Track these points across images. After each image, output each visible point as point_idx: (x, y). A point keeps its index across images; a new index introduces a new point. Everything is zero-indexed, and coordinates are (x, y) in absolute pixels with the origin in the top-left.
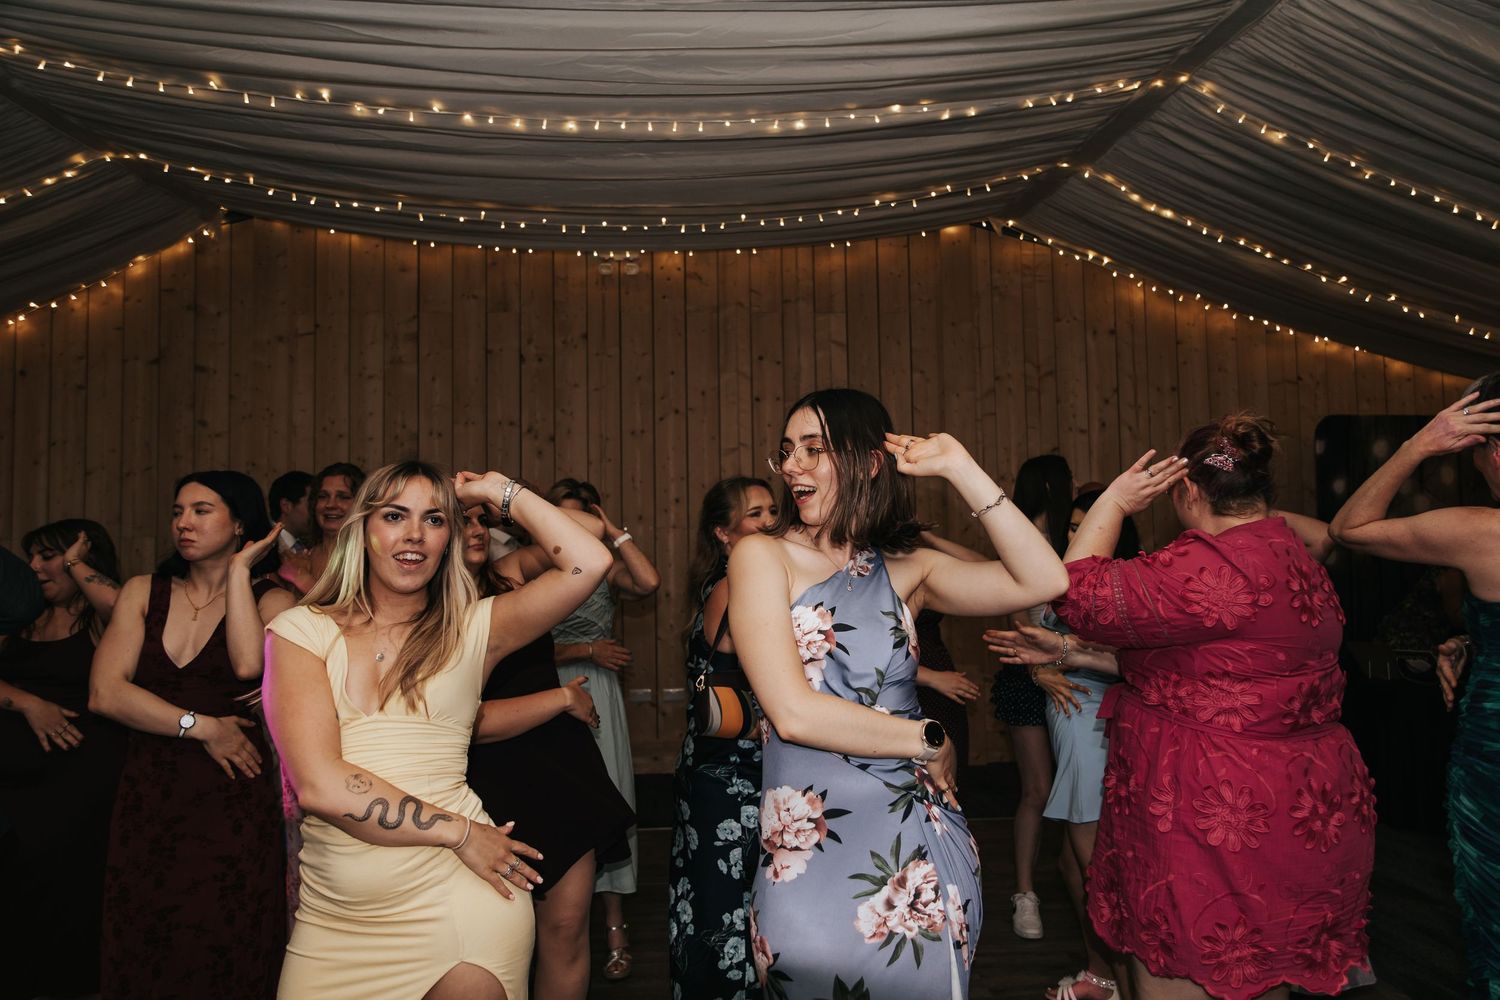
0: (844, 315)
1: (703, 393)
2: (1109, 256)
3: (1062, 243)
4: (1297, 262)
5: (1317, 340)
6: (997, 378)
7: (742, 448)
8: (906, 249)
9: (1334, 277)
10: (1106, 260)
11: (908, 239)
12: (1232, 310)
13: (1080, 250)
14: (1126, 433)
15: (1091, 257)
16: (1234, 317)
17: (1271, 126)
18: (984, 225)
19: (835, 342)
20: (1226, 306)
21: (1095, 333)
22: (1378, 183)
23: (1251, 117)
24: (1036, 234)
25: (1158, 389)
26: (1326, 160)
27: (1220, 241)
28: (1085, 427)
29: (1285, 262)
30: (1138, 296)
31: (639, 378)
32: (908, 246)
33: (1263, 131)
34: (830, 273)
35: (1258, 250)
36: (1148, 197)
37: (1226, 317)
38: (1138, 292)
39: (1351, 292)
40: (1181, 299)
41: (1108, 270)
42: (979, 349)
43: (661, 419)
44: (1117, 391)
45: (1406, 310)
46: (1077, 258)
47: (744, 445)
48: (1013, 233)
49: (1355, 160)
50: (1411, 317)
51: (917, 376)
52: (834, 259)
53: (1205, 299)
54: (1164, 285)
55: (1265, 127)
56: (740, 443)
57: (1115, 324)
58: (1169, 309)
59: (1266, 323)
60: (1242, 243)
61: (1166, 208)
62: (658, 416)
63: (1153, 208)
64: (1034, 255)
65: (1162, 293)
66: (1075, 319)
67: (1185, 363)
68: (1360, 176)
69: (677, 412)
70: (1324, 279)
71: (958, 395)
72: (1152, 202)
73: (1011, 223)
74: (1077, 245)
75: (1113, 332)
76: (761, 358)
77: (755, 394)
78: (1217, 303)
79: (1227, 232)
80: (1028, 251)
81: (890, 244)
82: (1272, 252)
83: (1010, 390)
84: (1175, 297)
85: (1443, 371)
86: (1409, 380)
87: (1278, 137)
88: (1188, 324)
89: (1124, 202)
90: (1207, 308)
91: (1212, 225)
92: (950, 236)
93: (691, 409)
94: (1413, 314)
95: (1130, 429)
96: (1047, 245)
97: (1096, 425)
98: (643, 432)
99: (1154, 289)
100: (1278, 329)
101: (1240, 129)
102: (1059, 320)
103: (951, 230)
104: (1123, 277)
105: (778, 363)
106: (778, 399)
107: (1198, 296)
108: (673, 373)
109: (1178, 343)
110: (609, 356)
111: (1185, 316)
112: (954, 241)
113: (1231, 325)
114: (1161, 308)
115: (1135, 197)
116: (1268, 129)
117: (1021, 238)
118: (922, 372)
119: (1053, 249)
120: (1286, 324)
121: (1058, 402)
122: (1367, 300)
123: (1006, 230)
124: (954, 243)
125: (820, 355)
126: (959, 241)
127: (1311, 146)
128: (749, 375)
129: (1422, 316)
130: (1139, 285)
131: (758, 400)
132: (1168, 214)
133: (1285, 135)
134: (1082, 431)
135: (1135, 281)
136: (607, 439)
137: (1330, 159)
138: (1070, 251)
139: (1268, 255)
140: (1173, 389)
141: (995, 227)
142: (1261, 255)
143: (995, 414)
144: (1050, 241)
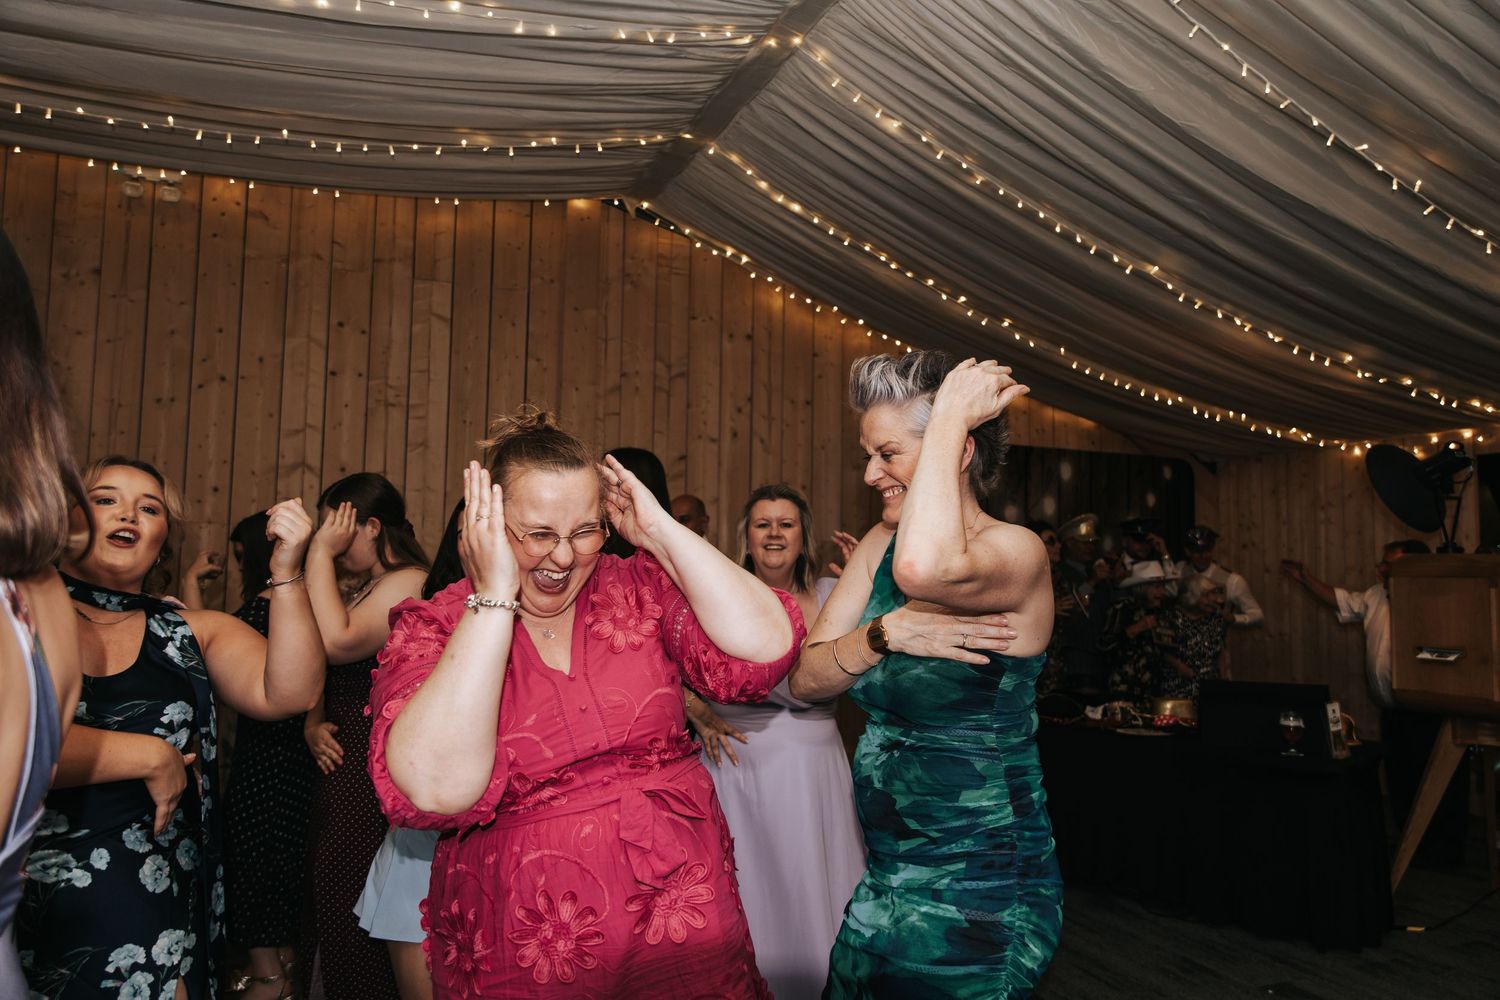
0: (450, 285)
1: (261, 360)
2: (749, 256)
3: (700, 235)
4: (920, 276)
6: (623, 375)
7: (308, 430)
8: (529, 219)
9: (954, 296)
10: (745, 259)
11: (532, 206)
12: (867, 326)
13: (719, 245)
14: (757, 444)
15: (729, 253)
16: (869, 334)
17: (889, 112)
18: (616, 203)
19: (440, 317)
20: (861, 322)
21: (731, 336)
22: (987, 190)
23: (868, 98)
24: (675, 222)
25: (793, 402)
26: (939, 157)
27: (846, 243)
28: (716, 436)
29: (909, 275)
30: (778, 303)
31: (173, 332)
32: (531, 216)
33: (878, 115)
34: (435, 235)
35: (883, 259)
36: (777, 187)
37: (862, 334)
38: (777, 299)
39: (970, 314)
40: (818, 310)
41: (746, 270)
42: (606, 341)
43: (201, 386)
44: (750, 399)
45: (1017, 337)
46: (715, 252)
47: (311, 427)
48: (648, 216)
49: (967, 162)
50: (1023, 345)
51: (532, 363)
52: (441, 219)
53: (842, 313)
54: (803, 293)
55: (880, 111)
56: (306, 425)
57: (753, 329)
58: (808, 320)
59: (898, 343)
60: (867, 248)
61: (794, 200)
62: (195, 383)
63: (780, 199)
64: (672, 245)
65: (800, 301)
66: (711, 318)
67: (820, 377)
68: (971, 181)
69: (223, 379)
70: (944, 297)
71: (577, 389)
72: (780, 191)
73: (645, 205)
74: (717, 240)
75: (749, 337)
76: (341, 324)
77: (330, 367)
78: (853, 319)
79: (854, 235)
80: (665, 240)
81: (510, 211)
82: (898, 262)
83: (637, 389)
84: (813, 306)
85: (1055, 406)
86: (1025, 413)
87: (893, 126)
88: (826, 337)
89: (752, 189)
90: (843, 322)
91: (841, 226)
92: (578, 211)
93: (243, 378)
94: (1024, 341)
95: (762, 441)
96: (683, 235)
97: (727, 436)
98: (172, 400)
99: (792, 296)
100: (909, 350)
101: (854, 110)
102: (694, 318)
103: (580, 203)
104: (760, 279)
105: (363, 332)
106: (360, 375)
107: (835, 308)
108: (220, 331)
109: (815, 355)
110: (132, 301)
111: (824, 328)
112: (582, 217)
113: (866, 343)
114: (799, 318)
115: (763, 185)
116: (883, 114)
117: (657, 223)
118: (538, 360)
119: (690, 239)
121: (688, 406)
122: (984, 323)
123: (639, 211)
124: (582, 220)
125: (417, 328)
126: (588, 218)
127: (924, 139)
128: (324, 343)
129: (1032, 345)
130: (777, 290)
131: (333, 373)
132: (796, 208)
133: (900, 124)
134: (713, 440)
135: (773, 285)
136: (120, 405)
137: (943, 156)
138: (710, 246)
139: (893, 266)
140: (808, 403)
141: (628, 207)
142: (886, 265)
143: (619, 414)
144: (687, 231)
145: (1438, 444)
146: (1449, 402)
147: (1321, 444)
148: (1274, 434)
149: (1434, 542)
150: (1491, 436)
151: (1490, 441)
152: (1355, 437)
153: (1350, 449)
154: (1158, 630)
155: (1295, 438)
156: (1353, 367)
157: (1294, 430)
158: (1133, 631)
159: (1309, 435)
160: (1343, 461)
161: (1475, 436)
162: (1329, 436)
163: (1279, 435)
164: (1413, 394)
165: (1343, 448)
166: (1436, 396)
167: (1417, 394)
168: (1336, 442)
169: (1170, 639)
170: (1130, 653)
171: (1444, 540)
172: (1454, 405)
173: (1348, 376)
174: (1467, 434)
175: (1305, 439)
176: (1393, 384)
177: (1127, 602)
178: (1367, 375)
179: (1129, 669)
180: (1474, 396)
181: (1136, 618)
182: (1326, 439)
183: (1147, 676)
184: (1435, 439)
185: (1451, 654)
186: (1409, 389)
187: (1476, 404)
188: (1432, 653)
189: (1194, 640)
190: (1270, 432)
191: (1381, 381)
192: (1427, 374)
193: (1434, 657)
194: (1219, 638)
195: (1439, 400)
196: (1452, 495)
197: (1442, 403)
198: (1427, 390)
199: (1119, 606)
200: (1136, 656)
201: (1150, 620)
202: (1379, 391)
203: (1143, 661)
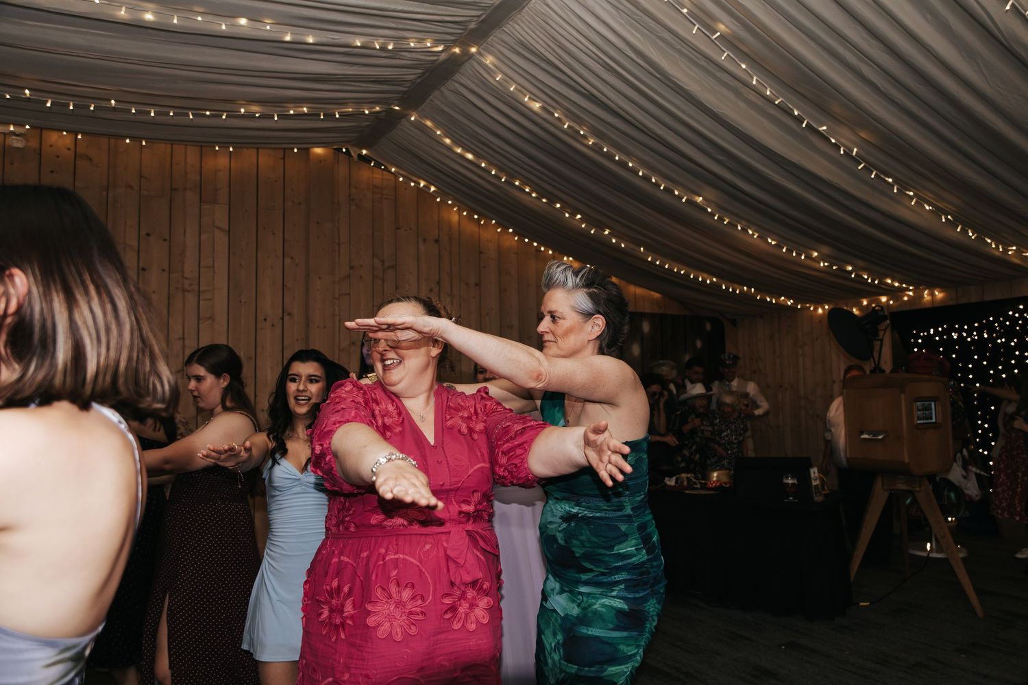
0: (227, 206)
2: (435, 186)
3: (402, 172)
4: (552, 202)
5: (565, 259)
6: (351, 268)
8: (282, 161)
9: (573, 215)
10: (433, 189)
11: (284, 152)
12: (515, 233)
13: (415, 179)
15: (422, 185)
16: (516, 238)
17: (533, 97)
18: (344, 150)
19: (219, 228)
20: (511, 230)
21: (424, 240)
22: (596, 148)
23: (519, 88)
24: (383, 163)
25: (467, 284)
26: (566, 127)
27: (503, 180)
29: (544, 200)
30: (455, 218)
32: (284, 159)
33: (526, 99)
34: (216, 171)
35: (527, 190)
36: (457, 143)
37: (512, 239)
38: (455, 215)
39: (583, 226)
40: (482, 223)
41: (434, 196)
42: (339, 244)
44: (438, 283)
45: (614, 241)
46: (412, 184)
48: (366, 159)
49: (583, 130)
50: (617, 245)
51: (288, 261)
52: (220, 161)
53: (498, 224)
54: (472, 211)
55: (528, 97)
57: (439, 235)
58: (476, 229)
59: (535, 244)
60: (517, 183)
61: (469, 151)
63: (459, 150)
64: (382, 179)
65: (470, 217)
66: (411, 229)
67: (484, 267)
68: (586, 142)
70: (567, 215)
71: (320, 278)
72: (459, 146)
73: (364, 152)
74: (413, 175)
75: (437, 241)
76: (148, 235)
77: (141, 265)
78: (505, 228)
79: (508, 174)
80: (378, 176)
81: (269, 155)
82: (537, 193)
83: (361, 277)
84: (479, 220)
85: (637, 285)
87: (536, 106)
88: (488, 240)
89: (442, 144)
90: (499, 230)
91: (499, 169)
92: (318, 155)
94: (618, 243)
96: (391, 172)
99: (465, 213)
100: (542, 249)
101: (511, 95)
102: (399, 229)
103: (318, 151)
104: (443, 202)
105: (165, 240)
106: (164, 270)
107: (494, 221)
109: (481, 253)
111: (486, 235)
112: (320, 160)
113: (514, 244)
114: (470, 228)
115: (448, 141)
116: (529, 98)
117: (372, 164)
118: (292, 258)
119: (395, 175)
120: (548, 246)
121: (397, 288)
122: (592, 232)
123: (360, 156)
124: (321, 161)
125: (204, 237)
126: (325, 160)
127: (556, 115)
128: (136, 248)
129: (623, 246)
130: (455, 209)
131: (144, 269)
132: (470, 156)
133: (541, 105)
135: (452, 206)
137: (568, 126)
138: (409, 180)
139: (534, 195)
140: (477, 285)
141: (353, 154)
142: (529, 194)
143: (349, 294)
144: (393, 170)
145: (867, 305)
146: (873, 281)
147: (799, 307)
148: (771, 301)
149: (868, 367)
150: (897, 301)
151: (897, 304)
152: (819, 302)
153: (815, 309)
154: (702, 428)
155: (783, 303)
156: (817, 259)
157: (783, 298)
158: (686, 428)
159: (792, 301)
160: (812, 316)
161: (888, 301)
162: (803, 302)
163: (774, 302)
164: (853, 276)
165: (812, 309)
166: (866, 277)
167: (855, 275)
168: (808, 305)
169: (710, 434)
170: (686, 442)
171: (873, 365)
172: (876, 282)
173: (814, 265)
174: (884, 299)
175: (789, 303)
176: (842, 270)
177: (684, 409)
178: (826, 264)
179: (686, 453)
180: (888, 276)
181: (689, 420)
182: (802, 304)
183: (697, 457)
184: (865, 303)
185: (880, 435)
186: (851, 273)
187: (889, 281)
188: (869, 435)
189: (725, 433)
190: (768, 299)
191: (834, 268)
192: (861, 263)
193: (870, 437)
194: (742, 432)
195: (868, 279)
196: (877, 338)
197: (870, 281)
198: (861, 273)
199: (678, 413)
200: (690, 445)
201: (697, 421)
202: (832, 274)
203: (694, 447)
